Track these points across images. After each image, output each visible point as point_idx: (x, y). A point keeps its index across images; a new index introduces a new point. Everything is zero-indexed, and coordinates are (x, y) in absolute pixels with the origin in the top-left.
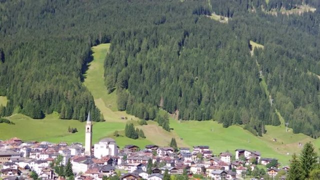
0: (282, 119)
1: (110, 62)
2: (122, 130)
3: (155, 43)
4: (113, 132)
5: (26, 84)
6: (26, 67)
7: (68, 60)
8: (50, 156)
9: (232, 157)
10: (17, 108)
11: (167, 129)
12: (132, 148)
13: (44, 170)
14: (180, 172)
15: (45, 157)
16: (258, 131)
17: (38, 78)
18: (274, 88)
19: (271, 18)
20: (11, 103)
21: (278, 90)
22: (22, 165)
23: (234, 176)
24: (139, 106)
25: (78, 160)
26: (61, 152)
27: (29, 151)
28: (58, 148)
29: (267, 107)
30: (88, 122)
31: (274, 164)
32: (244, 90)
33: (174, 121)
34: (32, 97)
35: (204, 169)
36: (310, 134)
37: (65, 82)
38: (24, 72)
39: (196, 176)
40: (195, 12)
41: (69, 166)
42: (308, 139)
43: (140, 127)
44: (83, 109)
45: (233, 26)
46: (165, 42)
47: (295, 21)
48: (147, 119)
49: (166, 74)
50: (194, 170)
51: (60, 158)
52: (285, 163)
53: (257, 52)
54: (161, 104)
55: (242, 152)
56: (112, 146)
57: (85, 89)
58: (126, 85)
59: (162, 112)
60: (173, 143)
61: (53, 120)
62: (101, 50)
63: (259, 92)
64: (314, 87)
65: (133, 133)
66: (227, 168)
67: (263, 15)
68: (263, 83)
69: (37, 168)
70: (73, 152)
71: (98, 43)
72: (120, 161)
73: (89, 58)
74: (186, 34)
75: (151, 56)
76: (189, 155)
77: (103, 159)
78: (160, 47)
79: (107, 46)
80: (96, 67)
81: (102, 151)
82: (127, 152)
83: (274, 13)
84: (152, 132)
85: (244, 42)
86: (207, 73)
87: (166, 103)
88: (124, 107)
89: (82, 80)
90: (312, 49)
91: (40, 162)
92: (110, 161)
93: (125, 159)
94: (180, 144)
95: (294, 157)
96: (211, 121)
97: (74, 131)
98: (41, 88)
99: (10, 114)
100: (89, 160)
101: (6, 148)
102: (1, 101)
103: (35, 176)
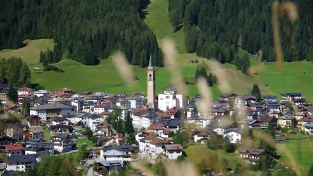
2: (192, 76)
5: (76, 23)
8: (106, 109)
10: (66, 53)
11: (247, 73)
13: (99, 126)
14: (265, 125)
15: (100, 111)
17: (89, 15)
20: (58, 47)
22: (74, 120)
24: (212, 46)
25: (139, 114)
26: (118, 104)
27: (81, 104)
28: (115, 99)
30: (150, 67)
33: (257, 66)
34: (82, 38)
37: (121, 19)
38: (72, 8)
39: (284, 130)
41: (129, 120)
44: (144, 52)
50: (282, 123)
51: (119, 111)
54: (240, 43)
56: (180, 97)
57: (145, 28)
58: (195, 21)
59: (241, 53)
60: (256, 90)
69: (91, 124)
70: (133, 104)
72: (189, 114)
76: (276, 105)
77: (169, 111)
87: (245, 43)
88: (193, 48)
89: (143, 16)
91: (95, 116)
92: (178, 114)
93: (195, 111)
94: (264, 91)
96: (305, 62)
98: (94, 27)
99: (58, 60)
100: (153, 113)
101: (55, 101)
102: (47, 45)
103: (89, 133)
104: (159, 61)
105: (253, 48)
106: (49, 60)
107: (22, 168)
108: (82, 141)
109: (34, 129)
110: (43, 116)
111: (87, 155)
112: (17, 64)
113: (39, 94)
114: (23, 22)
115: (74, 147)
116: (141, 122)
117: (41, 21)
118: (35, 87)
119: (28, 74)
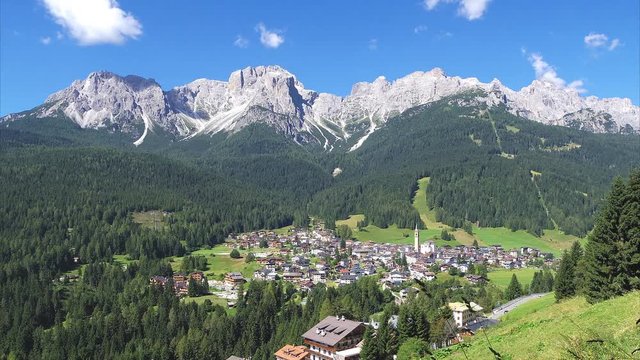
0: (555, 225)
1: (430, 189)
2: (439, 235)
3: (461, 175)
4: (432, 237)
5: (376, 206)
6: (375, 196)
7: (401, 190)
8: (392, 252)
9: (519, 253)
10: (371, 222)
11: (470, 233)
12: (448, 247)
13: (389, 261)
14: (481, 262)
15: (390, 253)
16: (538, 234)
17: (383, 202)
18: (550, 203)
19: (547, 154)
20: (367, 219)
21: (553, 204)
22: (375, 258)
23: (520, 265)
24: (451, 219)
25: (410, 255)
26: (399, 250)
27: (379, 249)
28: (397, 247)
29: (544, 216)
30: (416, 230)
31: (550, 257)
32: (527, 206)
33: (476, 228)
34: (379, 214)
35: (498, 261)
36: (578, 235)
37: (401, 204)
38: (374, 198)
39: (492, 265)
40: (489, 153)
41: (405, 258)
42: (577, 239)
43: (452, 233)
44: (413, 221)
45: (517, 161)
46: (469, 174)
47: (564, 155)
48: (457, 227)
49: (470, 196)
50: (490, 261)
51: (399, 253)
52: (559, 256)
53: (536, 178)
54: (466, 217)
55: (526, 249)
56: (433, 246)
57: (414, 208)
58: (441, 205)
59: (467, 222)
60: (475, 243)
61: (393, 228)
62: (424, 182)
63: (539, 206)
64: (581, 202)
65: (446, 237)
66: (515, 260)
67: (540, 152)
68: (541, 200)
69: (384, 260)
70: (407, 250)
71: (422, 177)
72: (438, 256)
73: (416, 187)
74: (483, 168)
75: (459, 184)
76: (487, 252)
77: (427, 254)
78: (465, 178)
79: (428, 179)
80: (420, 193)
81: (425, 249)
82: (443, 249)
83: (549, 150)
84: (460, 236)
85: (526, 172)
86: (499, 195)
87: (469, 215)
88: (440, 219)
89: (412, 203)
90: (578, 174)
91: (385, 256)
92: (432, 256)
93: (442, 253)
94: (480, 244)
95: (566, 251)
96: (503, 228)
97: (408, 236)
98: (386, 208)
99: (366, 226)
100: (417, 255)
101: (365, 247)
102: (361, 218)
103: (383, 265)
104: (422, 227)
105: (473, 219)
106: (362, 226)
107: (348, 282)
108: (379, 269)
109: (354, 262)
110: (359, 255)
111: (382, 277)
112: (346, 228)
113: (357, 243)
114: (349, 207)
115: (375, 272)
116: (411, 260)
117: (358, 206)
118: (354, 240)
119: (351, 233)
